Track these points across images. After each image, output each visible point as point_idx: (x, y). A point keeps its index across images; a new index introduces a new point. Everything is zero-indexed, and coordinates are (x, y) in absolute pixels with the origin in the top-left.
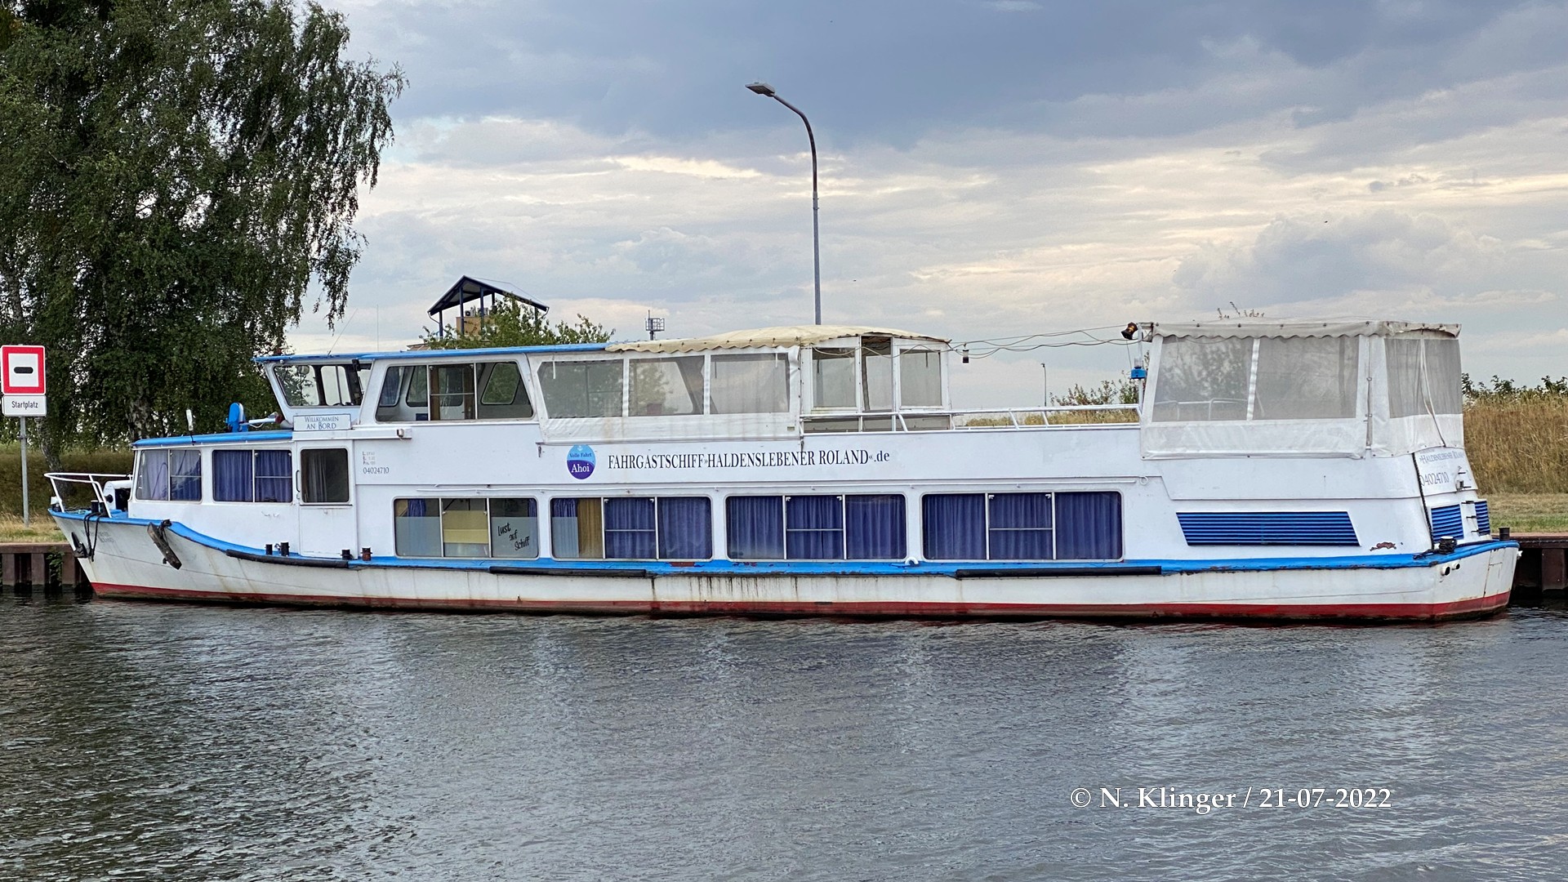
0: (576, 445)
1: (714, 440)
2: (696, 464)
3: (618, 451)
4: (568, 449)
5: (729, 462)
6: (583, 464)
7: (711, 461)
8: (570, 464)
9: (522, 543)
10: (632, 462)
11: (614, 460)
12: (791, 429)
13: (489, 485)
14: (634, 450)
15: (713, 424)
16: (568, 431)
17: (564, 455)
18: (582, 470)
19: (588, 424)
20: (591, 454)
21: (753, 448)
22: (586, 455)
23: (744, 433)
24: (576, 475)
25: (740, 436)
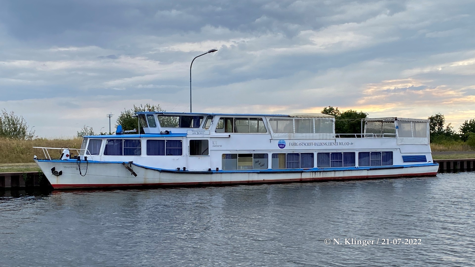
0: (280, 140)
1: (316, 139)
2: (311, 145)
3: (292, 142)
4: (278, 141)
5: (319, 145)
6: (282, 145)
7: (315, 144)
8: (279, 145)
9: (262, 165)
10: (295, 144)
11: (291, 144)
12: (333, 137)
13: (254, 150)
14: (296, 141)
15: (316, 135)
16: (279, 136)
17: (277, 143)
18: (282, 146)
19: (284, 135)
20: (285, 142)
21: (324, 141)
22: (283, 143)
23: (323, 138)
24: (280, 148)
25: (322, 138)
